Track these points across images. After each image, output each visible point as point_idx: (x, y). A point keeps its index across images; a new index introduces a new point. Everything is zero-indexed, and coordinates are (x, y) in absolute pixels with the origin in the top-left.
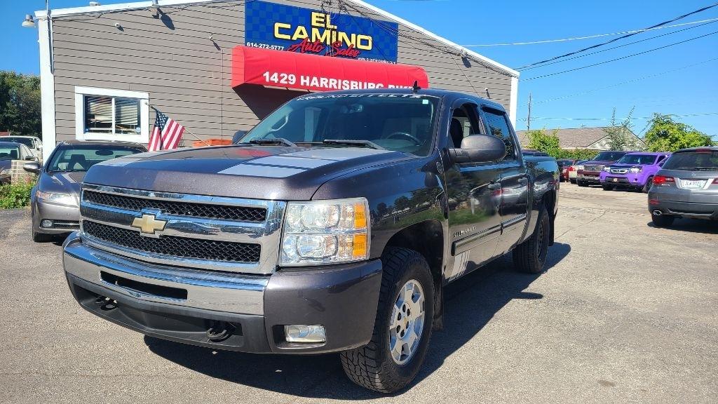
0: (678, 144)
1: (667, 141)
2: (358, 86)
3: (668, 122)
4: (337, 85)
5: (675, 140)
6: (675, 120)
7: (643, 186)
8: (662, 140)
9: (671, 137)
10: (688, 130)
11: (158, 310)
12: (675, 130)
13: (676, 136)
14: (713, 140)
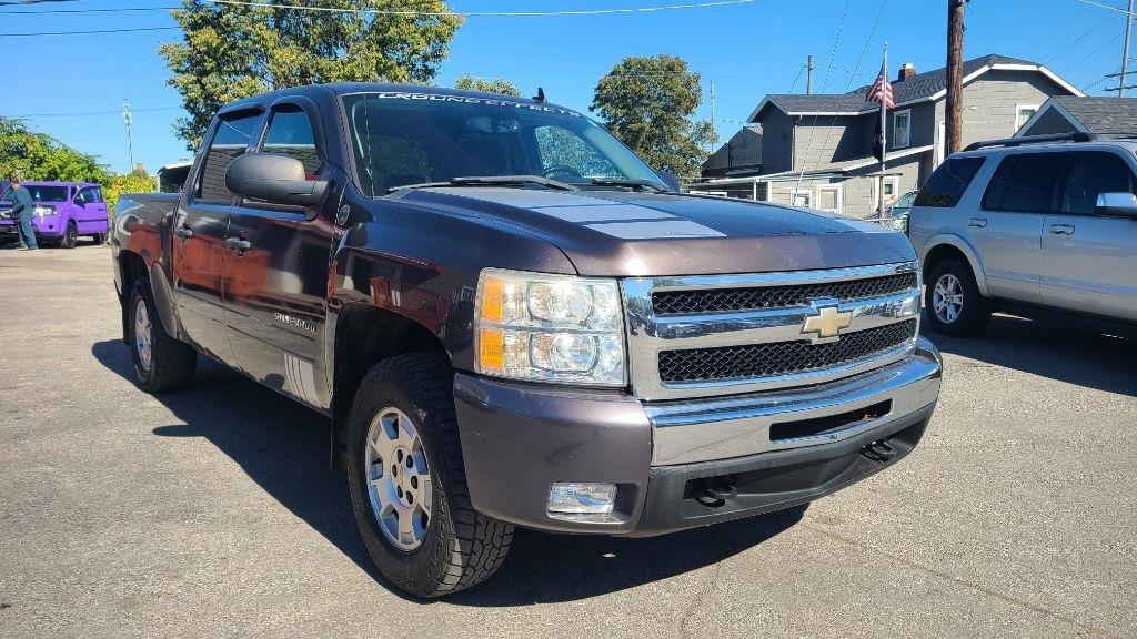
0: (44, 169)
1: (26, 163)
3: (20, 132)
5: (41, 161)
6: (31, 128)
7: (62, 237)
8: (16, 160)
9: (32, 156)
10: (55, 144)
12: (37, 145)
13: (41, 154)
14: (98, 161)
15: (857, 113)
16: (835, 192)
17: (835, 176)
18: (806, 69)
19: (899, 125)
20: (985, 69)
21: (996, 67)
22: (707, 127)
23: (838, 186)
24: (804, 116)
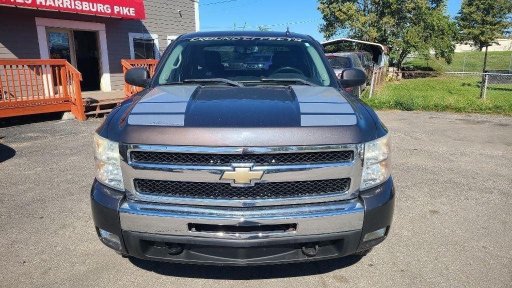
2: (89, 6)
4: (71, 5)
11: (265, 245)
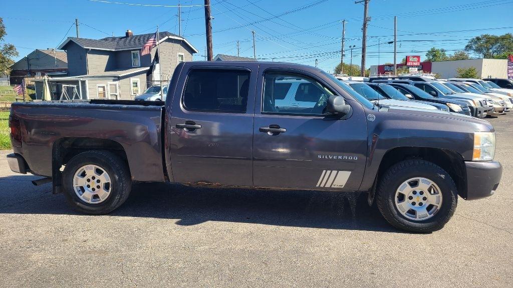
15: (114, 50)
16: (116, 85)
17: (115, 78)
18: (75, 25)
19: (134, 57)
20: (167, 37)
21: (170, 37)
22: (11, 48)
23: (117, 83)
24: (92, 50)
